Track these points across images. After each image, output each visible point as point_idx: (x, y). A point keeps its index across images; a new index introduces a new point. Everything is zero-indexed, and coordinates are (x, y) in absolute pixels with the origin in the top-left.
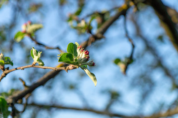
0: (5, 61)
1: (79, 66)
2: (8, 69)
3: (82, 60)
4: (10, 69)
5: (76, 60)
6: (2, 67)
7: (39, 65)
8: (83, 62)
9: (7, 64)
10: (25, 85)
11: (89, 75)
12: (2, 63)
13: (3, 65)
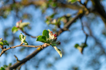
0: (3, 43)
1: (50, 44)
2: (5, 48)
3: (52, 41)
4: (7, 48)
5: (48, 40)
6: (2, 47)
7: (25, 45)
8: (53, 42)
9: (5, 45)
10: (18, 60)
11: (57, 50)
12: (2, 44)
13: (2, 45)
